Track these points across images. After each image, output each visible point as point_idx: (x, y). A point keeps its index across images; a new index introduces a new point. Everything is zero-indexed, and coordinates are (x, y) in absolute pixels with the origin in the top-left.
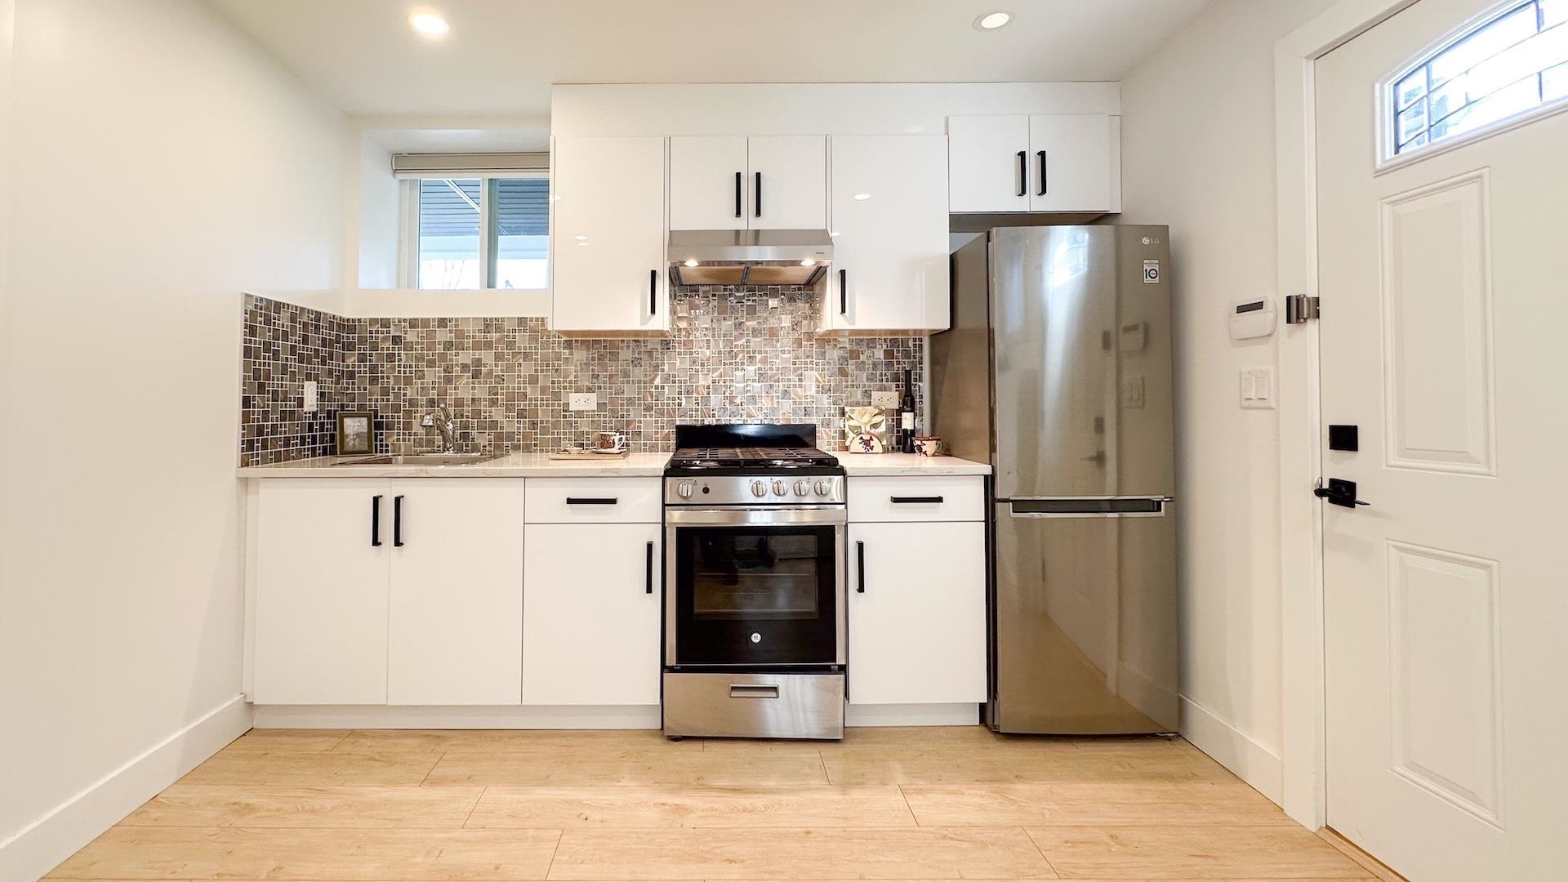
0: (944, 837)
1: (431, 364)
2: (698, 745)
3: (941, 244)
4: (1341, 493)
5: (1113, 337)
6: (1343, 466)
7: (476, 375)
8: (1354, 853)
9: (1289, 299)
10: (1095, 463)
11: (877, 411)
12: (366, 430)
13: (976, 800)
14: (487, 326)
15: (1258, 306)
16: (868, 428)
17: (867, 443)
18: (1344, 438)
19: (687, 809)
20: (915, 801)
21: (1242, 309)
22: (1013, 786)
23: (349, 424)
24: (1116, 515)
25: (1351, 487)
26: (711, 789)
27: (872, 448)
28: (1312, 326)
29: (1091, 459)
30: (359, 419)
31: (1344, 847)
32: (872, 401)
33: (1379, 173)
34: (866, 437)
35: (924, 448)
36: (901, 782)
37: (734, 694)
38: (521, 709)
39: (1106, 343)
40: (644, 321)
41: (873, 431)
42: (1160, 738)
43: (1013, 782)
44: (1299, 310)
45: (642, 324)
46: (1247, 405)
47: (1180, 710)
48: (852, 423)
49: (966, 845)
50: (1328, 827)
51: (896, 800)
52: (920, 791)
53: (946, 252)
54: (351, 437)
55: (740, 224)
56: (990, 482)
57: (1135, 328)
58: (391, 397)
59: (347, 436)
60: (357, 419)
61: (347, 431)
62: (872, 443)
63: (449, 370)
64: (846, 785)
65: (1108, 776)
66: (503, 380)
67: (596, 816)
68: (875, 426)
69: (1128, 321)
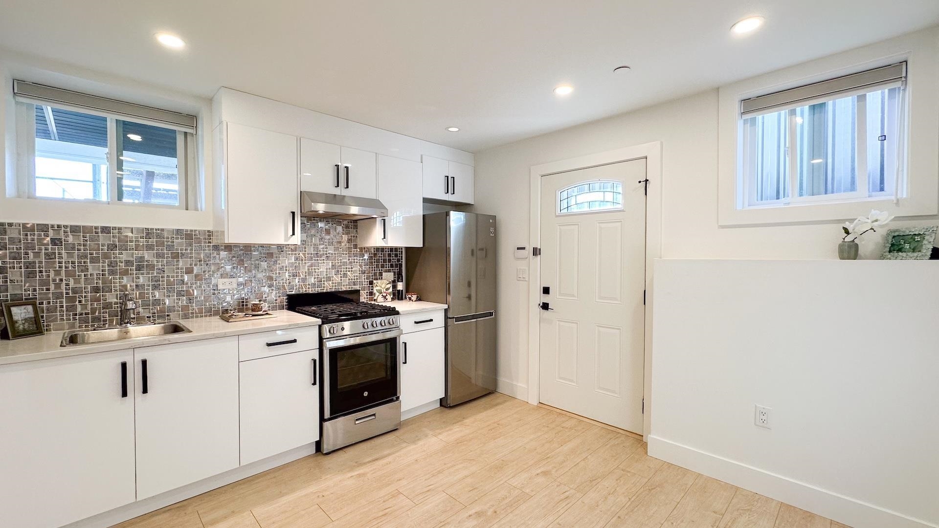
0: (458, 443)
1: (94, 260)
2: (340, 452)
3: (419, 211)
4: (545, 306)
5: (475, 251)
6: (546, 299)
7: (139, 268)
8: (546, 407)
9: (534, 248)
10: (468, 299)
11: (388, 282)
12: (32, 315)
13: (457, 429)
14: (148, 234)
15: (524, 248)
16: (385, 290)
17: (385, 297)
18: (546, 291)
19: (364, 474)
20: (440, 437)
21: (518, 249)
22: (464, 421)
23: (15, 312)
24: (475, 320)
25: (548, 304)
26: (365, 464)
27: (387, 299)
28: (539, 257)
29: (467, 297)
30: (25, 306)
31: (544, 406)
32: (383, 277)
33: (557, 216)
34: (385, 295)
35: (412, 298)
36: (431, 433)
37: (357, 422)
38: (241, 468)
39: (472, 254)
40: (287, 239)
41: (387, 292)
42: (491, 393)
43: (463, 420)
44: (536, 252)
45: (285, 241)
46: (519, 279)
47: (495, 382)
48: (377, 288)
49: (465, 442)
50: (539, 403)
51: (434, 439)
52: (440, 434)
53: (421, 213)
54: (20, 322)
55: (337, 191)
56: (446, 310)
57: (482, 249)
58: (52, 287)
59: (16, 322)
60: (23, 307)
61: (15, 318)
62: (387, 297)
63: (113, 265)
64: (414, 441)
65: (486, 409)
66: (164, 271)
67: (325, 494)
68: (387, 289)
69: (480, 246)
